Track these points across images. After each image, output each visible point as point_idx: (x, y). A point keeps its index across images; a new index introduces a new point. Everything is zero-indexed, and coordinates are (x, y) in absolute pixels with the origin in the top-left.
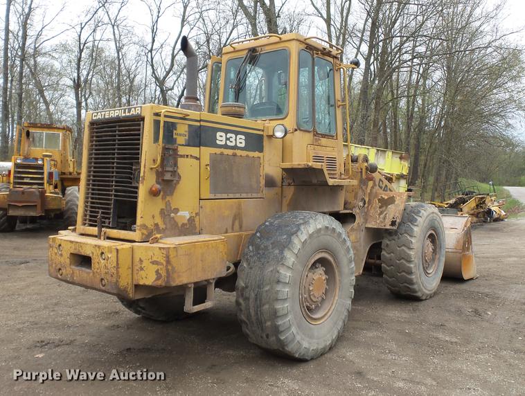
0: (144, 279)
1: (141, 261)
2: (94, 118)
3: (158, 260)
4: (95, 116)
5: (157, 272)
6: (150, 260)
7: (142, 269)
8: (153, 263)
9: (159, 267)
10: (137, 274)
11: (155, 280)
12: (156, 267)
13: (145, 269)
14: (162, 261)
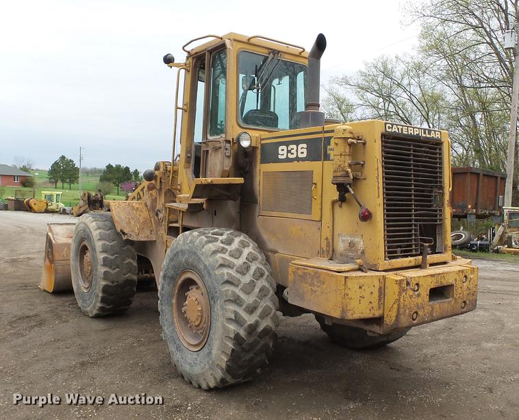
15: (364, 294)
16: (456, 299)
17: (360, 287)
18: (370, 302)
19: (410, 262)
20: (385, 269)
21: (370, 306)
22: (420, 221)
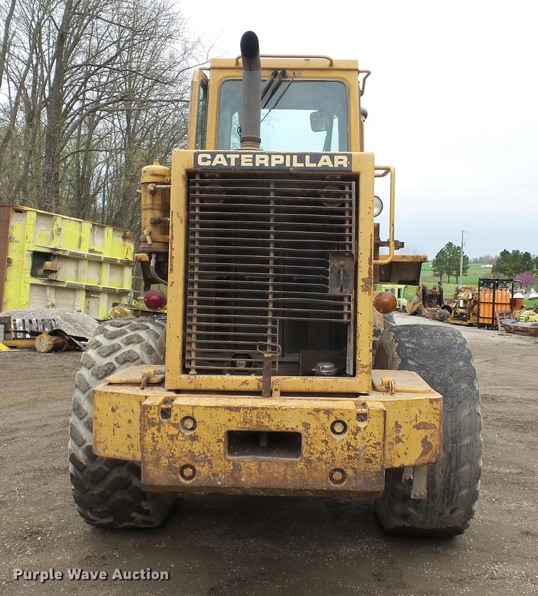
0: (402, 456)
1: (398, 426)
2: (200, 163)
3: (427, 421)
4: (204, 160)
5: (425, 442)
6: (414, 423)
7: (399, 440)
8: (418, 427)
9: (428, 432)
10: (390, 449)
11: (421, 455)
12: (423, 433)
13: (403, 439)
14: (433, 421)
15: (118, 420)
16: (309, 462)
17: (113, 410)
18: (129, 436)
19: (245, 382)
20: (178, 388)
21: (129, 442)
22: (283, 314)
